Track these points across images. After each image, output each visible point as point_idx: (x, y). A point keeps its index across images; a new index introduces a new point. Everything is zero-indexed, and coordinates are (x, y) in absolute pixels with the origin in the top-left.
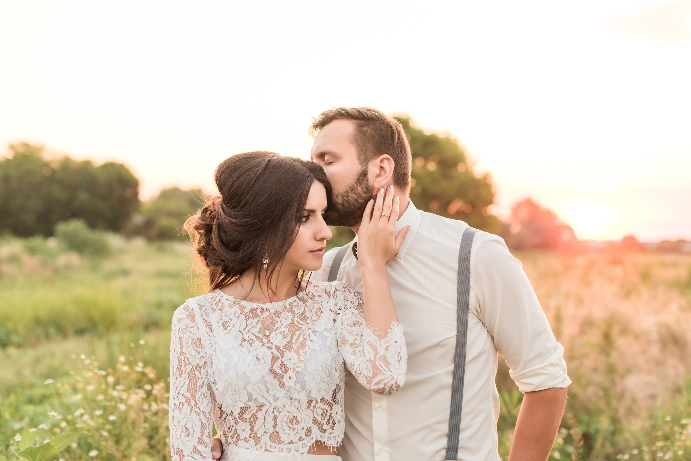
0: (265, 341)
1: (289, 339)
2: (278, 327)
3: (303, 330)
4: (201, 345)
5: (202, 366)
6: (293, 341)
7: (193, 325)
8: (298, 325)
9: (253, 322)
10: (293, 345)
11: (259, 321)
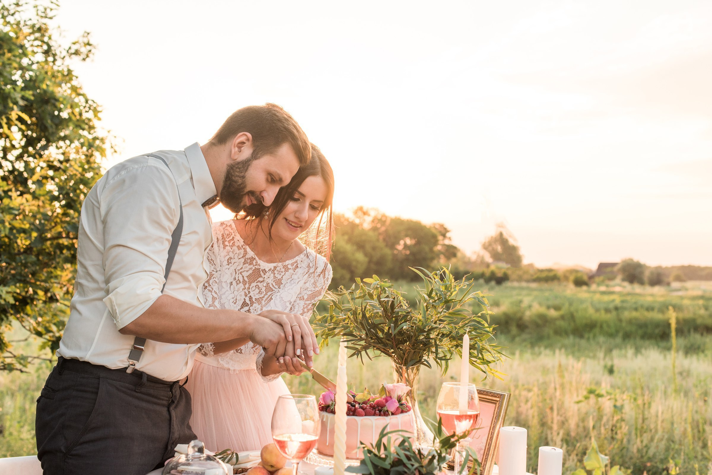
0: (247, 286)
1: (262, 296)
3: (274, 292)
6: (264, 299)
8: (272, 287)
9: (248, 267)
10: (263, 301)
11: (252, 268)
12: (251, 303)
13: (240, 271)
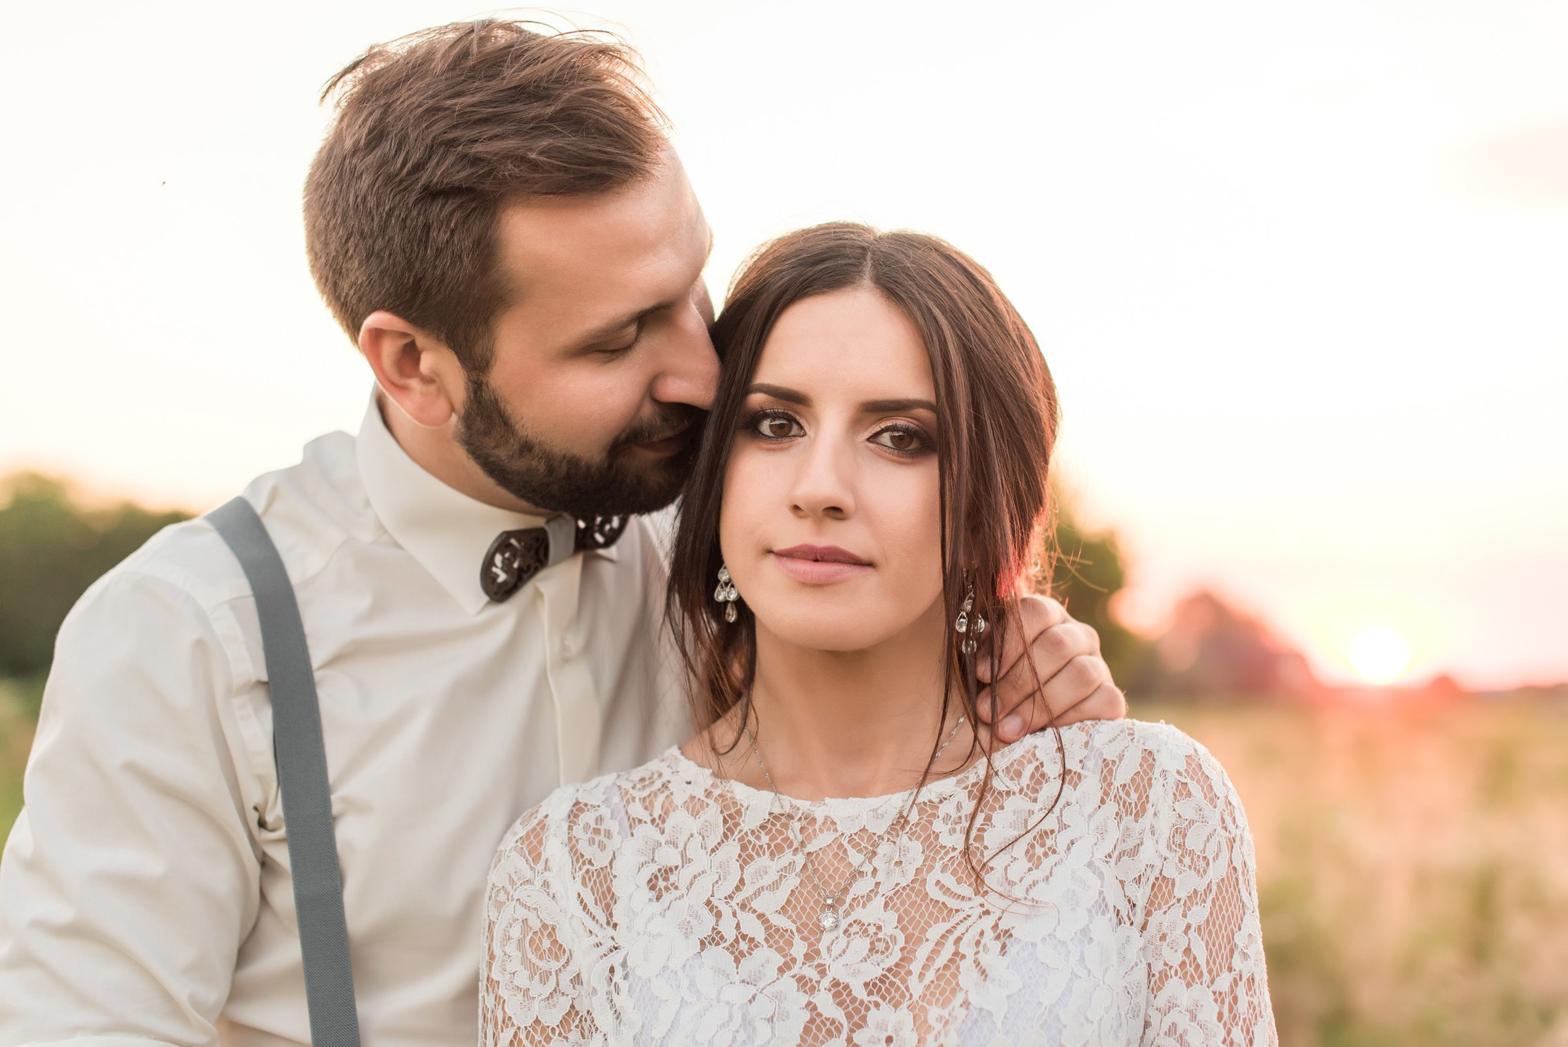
0: (799, 949)
1: (896, 956)
2: (860, 893)
3: (957, 918)
4: (558, 949)
5: (553, 1029)
6: (916, 967)
7: (529, 874)
8: (942, 898)
9: (766, 867)
10: (913, 981)
11: (792, 864)
12: (849, 1016)
13: (739, 897)
